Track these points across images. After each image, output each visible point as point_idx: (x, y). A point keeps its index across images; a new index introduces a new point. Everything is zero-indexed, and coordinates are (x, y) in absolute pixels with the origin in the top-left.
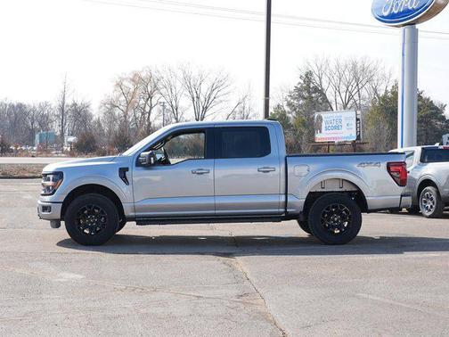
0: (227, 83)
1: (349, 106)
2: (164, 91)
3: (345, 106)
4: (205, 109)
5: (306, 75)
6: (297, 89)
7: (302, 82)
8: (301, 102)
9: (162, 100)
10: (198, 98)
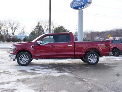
0: (20, 25)
1: (48, 30)
2: (4, 26)
3: (47, 30)
4: (14, 31)
5: (38, 23)
6: (36, 27)
7: (37, 25)
8: (37, 29)
9: (4, 29)
10: (13, 28)
